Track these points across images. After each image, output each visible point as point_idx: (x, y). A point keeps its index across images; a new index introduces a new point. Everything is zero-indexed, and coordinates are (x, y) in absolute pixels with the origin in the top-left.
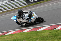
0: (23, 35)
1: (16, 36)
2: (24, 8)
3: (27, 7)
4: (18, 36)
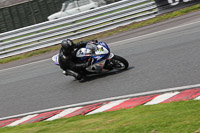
0: (147, 115)
1: (124, 118)
2: (150, 24)
3: (158, 21)
4: (133, 119)
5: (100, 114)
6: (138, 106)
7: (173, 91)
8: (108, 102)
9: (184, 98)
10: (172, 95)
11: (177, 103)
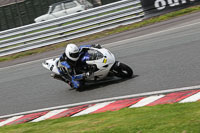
0: (133, 116)
1: (110, 120)
4: (118, 121)
5: (85, 116)
6: (123, 109)
7: (158, 94)
8: (93, 104)
9: (169, 101)
10: (157, 98)
11: (162, 106)
